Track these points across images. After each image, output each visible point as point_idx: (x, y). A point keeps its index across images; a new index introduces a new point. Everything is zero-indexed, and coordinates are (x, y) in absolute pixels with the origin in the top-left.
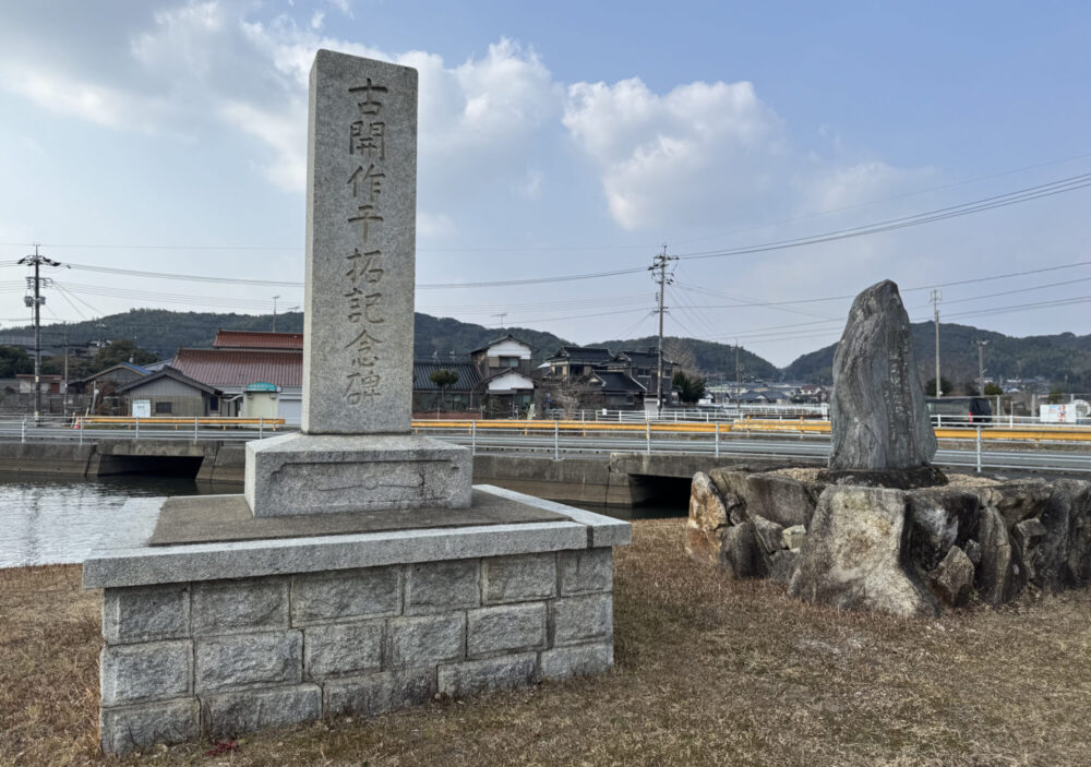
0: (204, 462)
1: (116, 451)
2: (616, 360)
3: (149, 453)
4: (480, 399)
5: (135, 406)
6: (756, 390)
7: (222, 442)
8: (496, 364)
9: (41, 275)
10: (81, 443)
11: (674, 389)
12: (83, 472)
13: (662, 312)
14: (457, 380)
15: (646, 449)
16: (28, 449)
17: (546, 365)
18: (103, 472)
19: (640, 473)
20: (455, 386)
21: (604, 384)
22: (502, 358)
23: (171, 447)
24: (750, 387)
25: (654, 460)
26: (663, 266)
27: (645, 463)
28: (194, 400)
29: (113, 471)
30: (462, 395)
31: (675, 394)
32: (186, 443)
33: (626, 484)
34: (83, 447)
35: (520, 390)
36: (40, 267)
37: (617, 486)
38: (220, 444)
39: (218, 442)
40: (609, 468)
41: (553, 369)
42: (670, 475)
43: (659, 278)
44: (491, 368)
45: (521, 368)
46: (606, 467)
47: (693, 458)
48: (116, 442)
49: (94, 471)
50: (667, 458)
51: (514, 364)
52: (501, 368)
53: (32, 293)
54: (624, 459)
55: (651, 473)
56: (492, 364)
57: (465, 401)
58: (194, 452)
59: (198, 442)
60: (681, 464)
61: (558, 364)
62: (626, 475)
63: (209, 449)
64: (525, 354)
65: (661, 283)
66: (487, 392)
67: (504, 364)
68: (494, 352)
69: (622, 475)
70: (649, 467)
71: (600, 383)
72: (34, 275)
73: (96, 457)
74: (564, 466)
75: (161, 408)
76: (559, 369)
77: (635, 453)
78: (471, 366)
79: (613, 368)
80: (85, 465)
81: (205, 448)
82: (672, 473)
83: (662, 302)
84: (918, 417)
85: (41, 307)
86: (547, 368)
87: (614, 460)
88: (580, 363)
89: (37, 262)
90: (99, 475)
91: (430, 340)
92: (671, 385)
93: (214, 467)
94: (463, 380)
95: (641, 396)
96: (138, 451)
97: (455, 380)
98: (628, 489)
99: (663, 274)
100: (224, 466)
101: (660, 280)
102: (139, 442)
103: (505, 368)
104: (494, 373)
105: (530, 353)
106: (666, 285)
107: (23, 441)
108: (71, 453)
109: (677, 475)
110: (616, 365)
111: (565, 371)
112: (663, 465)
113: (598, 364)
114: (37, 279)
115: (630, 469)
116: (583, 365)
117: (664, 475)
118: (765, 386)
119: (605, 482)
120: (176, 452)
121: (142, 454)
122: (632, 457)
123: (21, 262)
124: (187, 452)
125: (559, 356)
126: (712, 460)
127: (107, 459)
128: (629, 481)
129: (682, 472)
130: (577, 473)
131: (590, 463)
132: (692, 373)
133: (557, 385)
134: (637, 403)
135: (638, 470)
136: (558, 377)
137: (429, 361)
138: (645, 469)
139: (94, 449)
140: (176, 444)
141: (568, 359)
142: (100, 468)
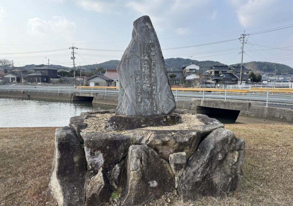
0: (94, 98)
1: (77, 95)
2: (230, 69)
3: (83, 96)
4: (183, 82)
5: (91, 84)
6: (287, 78)
7: (98, 93)
8: (188, 71)
9: (74, 51)
10: (70, 93)
11: (249, 78)
12: (70, 100)
13: (243, 53)
14: (176, 76)
15: (202, 98)
16: (60, 94)
17: (208, 71)
18: (74, 100)
19: (200, 106)
20: (176, 78)
21: (224, 76)
22: (190, 70)
23: (87, 94)
24: (285, 77)
25: (205, 102)
26: (244, 38)
27: (202, 102)
28: (104, 82)
29: (76, 100)
30: (178, 81)
31: (249, 79)
32: (90, 93)
33: (196, 109)
34: (70, 94)
35: (195, 79)
36: (74, 49)
37: (193, 109)
38: (97, 94)
39: (97, 93)
40: (191, 104)
41: (210, 72)
42: (209, 107)
43: (242, 42)
44: (187, 73)
45: (196, 72)
46: (190, 103)
47: (217, 101)
48: (76, 93)
49: (72, 100)
50: (209, 101)
51: (194, 71)
52: (190, 72)
53: (72, 56)
54: (196, 101)
55: (204, 106)
56: (187, 71)
57: (179, 82)
58: (92, 96)
59: (93, 93)
60: (213, 103)
61: (211, 71)
62: (196, 106)
63: (95, 95)
64: (197, 68)
65: (243, 43)
66: (185, 80)
67: (191, 71)
68: (188, 68)
69: (195, 106)
70: (203, 104)
71: (223, 76)
72: (73, 51)
73: (73, 96)
74: (178, 103)
75: (97, 84)
76: (211, 72)
77: (199, 99)
78: (182, 72)
79: (229, 72)
80: (70, 98)
81: (94, 94)
82: (210, 106)
83: (243, 50)
84: (160, 89)
85: (75, 59)
86: (208, 72)
87: (193, 101)
88: (218, 70)
89: (73, 48)
90: (73, 101)
91: (182, 65)
92: (248, 76)
93: (96, 100)
94: (178, 76)
95: (237, 80)
96: (81, 95)
97: (175, 76)
98: (196, 111)
99: (244, 40)
100: (98, 99)
101: (243, 42)
102: (81, 93)
103: (191, 72)
104: (187, 74)
105: (199, 67)
106: (244, 44)
107: (59, 92)
108: (68, 95)
109: (211, 107)
110: (229, 71)
111: (213, 73)
112: (207, 103)
113: (224, 70)
114: (73, 52)
115: (197, 104)
116: (219, 71)
117: (208, 106)
118: (291, 77)
119: (190, 108)
120: (88, 96)
121: (81, 96)
122: (198, 101)
123: (70, 48)
124: (90, 95)
125: (211, 68)
126: (223, 102)
127: (75, 97)
128: (197, 108)
129: (213, 106)
130: (182, 105)
131: (185, 102)
132: (257, 72)
133: (210, 77)
134: (236, 82)
135: (200, 105)
136: (211, 75)
137: (170, 71)
138: (202, 104)
139: (72, 94)
140: (88, 93)
141: (214, 69)
142: (73, 99)
